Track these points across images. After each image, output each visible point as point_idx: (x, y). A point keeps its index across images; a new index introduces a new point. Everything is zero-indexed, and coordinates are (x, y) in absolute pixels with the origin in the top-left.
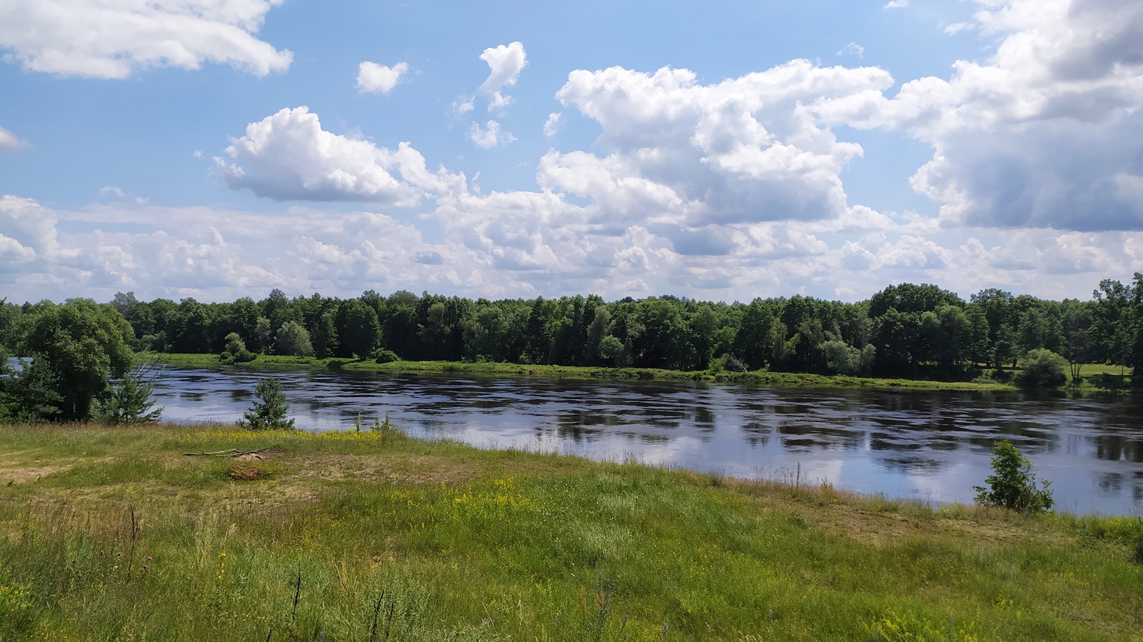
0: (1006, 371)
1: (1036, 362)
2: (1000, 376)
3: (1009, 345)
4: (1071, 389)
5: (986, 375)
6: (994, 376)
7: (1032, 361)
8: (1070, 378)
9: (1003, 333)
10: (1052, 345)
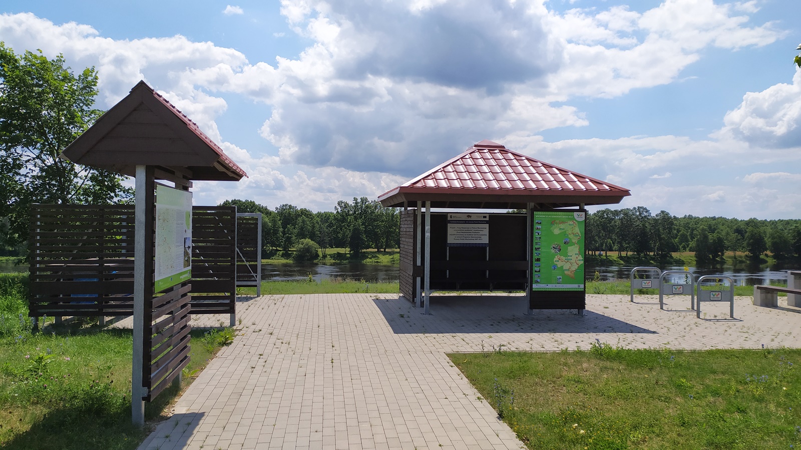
0: (289, 252)
1: (302, 246)
2: (286, 255)
3: (291, 237)
4: (321, 261)
5: (279, 255)
6: (283, 256)
7: (301, 246)
8: (321, 255)
9: (289, 230)
10: (312, 237)
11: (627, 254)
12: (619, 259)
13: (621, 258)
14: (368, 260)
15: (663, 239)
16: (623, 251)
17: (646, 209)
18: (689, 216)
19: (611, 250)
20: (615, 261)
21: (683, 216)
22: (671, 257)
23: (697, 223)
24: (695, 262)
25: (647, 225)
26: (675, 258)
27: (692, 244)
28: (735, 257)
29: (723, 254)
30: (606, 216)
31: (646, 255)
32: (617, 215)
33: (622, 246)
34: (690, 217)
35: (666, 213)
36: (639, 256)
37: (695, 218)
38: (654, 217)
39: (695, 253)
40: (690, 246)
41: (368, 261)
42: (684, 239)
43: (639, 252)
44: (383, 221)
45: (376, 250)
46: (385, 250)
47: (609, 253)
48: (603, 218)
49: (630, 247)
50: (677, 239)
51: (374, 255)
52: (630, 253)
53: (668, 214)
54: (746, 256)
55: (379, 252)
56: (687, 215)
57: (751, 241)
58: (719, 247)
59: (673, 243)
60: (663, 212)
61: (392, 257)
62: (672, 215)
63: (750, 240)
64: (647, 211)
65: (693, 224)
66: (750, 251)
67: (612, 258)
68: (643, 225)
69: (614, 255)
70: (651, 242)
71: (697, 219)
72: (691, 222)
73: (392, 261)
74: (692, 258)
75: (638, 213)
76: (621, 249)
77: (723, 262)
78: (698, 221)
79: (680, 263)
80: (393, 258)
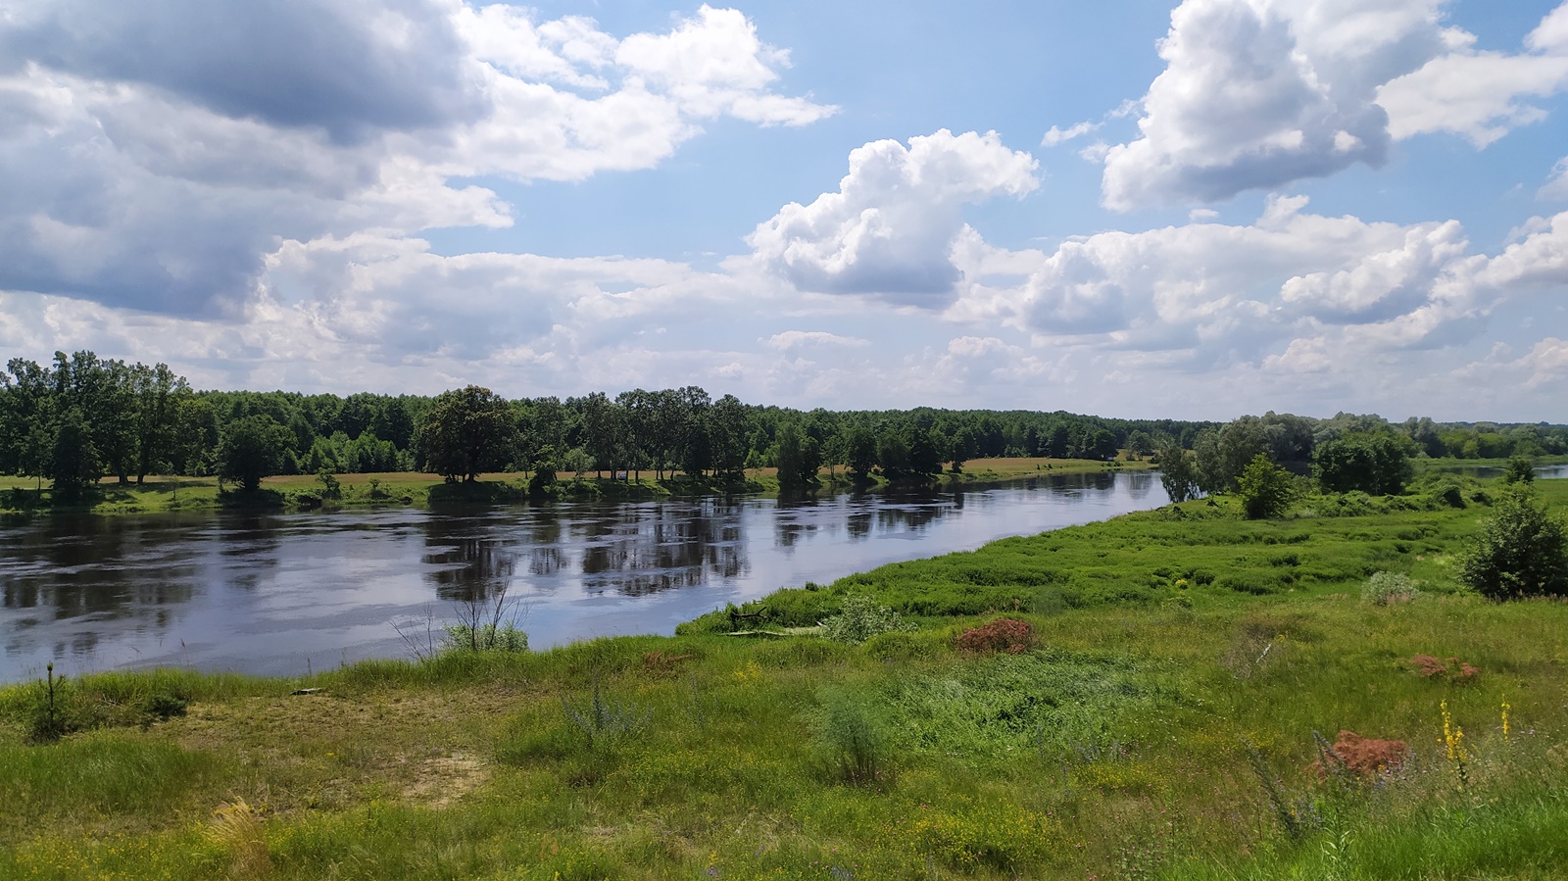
11: (672, 476)
12: (659, 486)
13: (662, 482)
14: (106, 505)
15: (732, 447)
16: (665, 469)
17: (701, 391)
19: (644, 467)
20: (654, 489)
22: (744, 479)
24: (779, 488)
25: (705, 420)
26: (748, 480)
27: (773, 453)
28: (832, 477)
29: (816, 472)
30: (637, 405)
31: (702, 476)
32: (656, 402)
33: (663, 459)
35: (733, 399)
36: (691, 478)
38: (714, 404)
39: (776, 470)
40: (768, 458)
41: (106, 508)
43: (690, 470)
44: (134, 411)
45: (117, 479)
46: (140, 479)
47: (642, 475)
48: (632, 408)
49: (677, 462)
51: (119, 492)
52: (677, 474)
53: (737, 401)
54: (848, 473)
55: (124, 483)
57: (857, 448)
58: (812, 461)
60: (728, 397)
61: (169, 495)
62: (743, 402)
63: (854, 447)
64: (705, 395)
66: (854, 465)
67: (648, 484)
68: (699, 420)
69: (649, 478)
73: (172, 506)
74: (772, 481)
75: (688, 400)
76: (662, 466)
77: (817, 485)
79: (756, 489)
80: (174, 499)
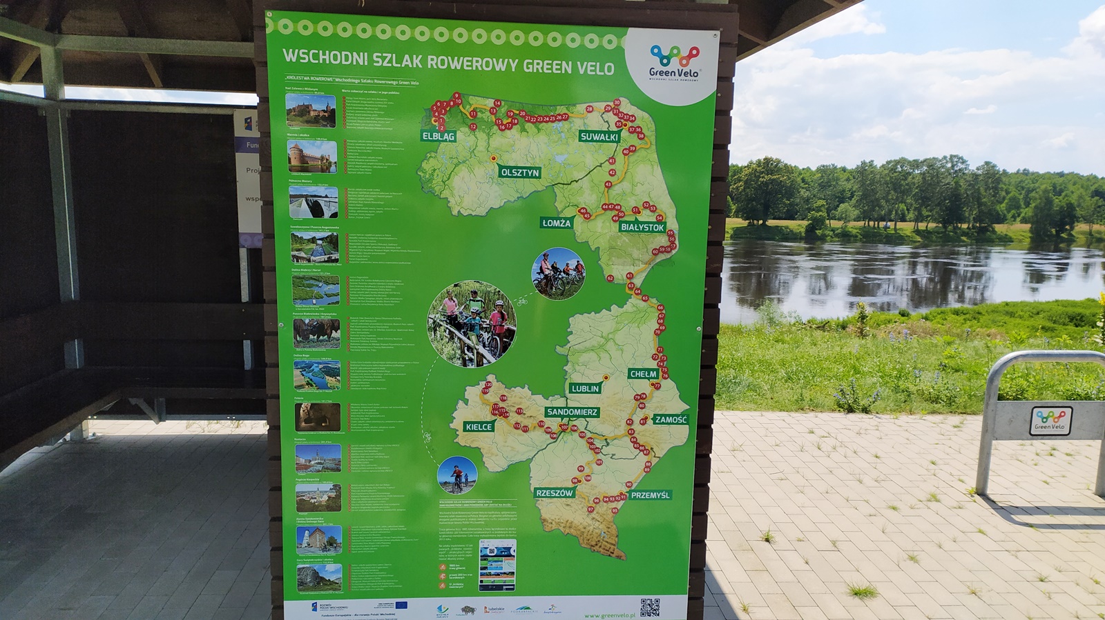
11: (927, 227)
12: (914, 234)
13: (917, 232)
15: (985, 205)
16: (921, 222)
17: (962, 158)
18: (1025, 170)
19: (903, 220)
20: (907, 236)
21: (1015, 171)
22: (994, 231)
23: (1035, 181)
24: (1029, 240)
25: (962, 183)
26: (999, 233)
27: (1027, 212)
28: (1090, 233)
29: (1072, 228)
30: (900, 169)
31: (956, 228)
32: (918, 167)
33: (920, 213)
34: (1026, 172)
35: (992, 165)
36: (946, 231)
37: (1033, 174)
38: (973, 170)
39: (1029, 225)
40: (1022, 215)
42: (1015, 205)
43: (945, 223)
47: (900, 225)
48: (895, 172)
49: (932, 216)
50: (1004, 205)
52: (932, 225)
53: (994, 166)
56: (1022, 169)
58: (1068, 217)
59: (998, 211)
60: (987, 163)
62: (1001, 167)
64: (964, 162)
65: (1029, 183)
67: (904, 232)
68: (956, 183)
69: (907, 228)
70: (965, 209)
71: (1036, 175)
72: (1027, 179)
74: (1024, 234)
75: (949, 165)
76: (919, 218)
77: (1072, 240)
78: (1036, 177)
79: (1006, 241)
